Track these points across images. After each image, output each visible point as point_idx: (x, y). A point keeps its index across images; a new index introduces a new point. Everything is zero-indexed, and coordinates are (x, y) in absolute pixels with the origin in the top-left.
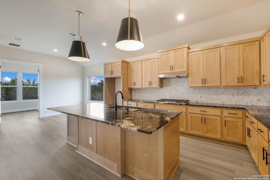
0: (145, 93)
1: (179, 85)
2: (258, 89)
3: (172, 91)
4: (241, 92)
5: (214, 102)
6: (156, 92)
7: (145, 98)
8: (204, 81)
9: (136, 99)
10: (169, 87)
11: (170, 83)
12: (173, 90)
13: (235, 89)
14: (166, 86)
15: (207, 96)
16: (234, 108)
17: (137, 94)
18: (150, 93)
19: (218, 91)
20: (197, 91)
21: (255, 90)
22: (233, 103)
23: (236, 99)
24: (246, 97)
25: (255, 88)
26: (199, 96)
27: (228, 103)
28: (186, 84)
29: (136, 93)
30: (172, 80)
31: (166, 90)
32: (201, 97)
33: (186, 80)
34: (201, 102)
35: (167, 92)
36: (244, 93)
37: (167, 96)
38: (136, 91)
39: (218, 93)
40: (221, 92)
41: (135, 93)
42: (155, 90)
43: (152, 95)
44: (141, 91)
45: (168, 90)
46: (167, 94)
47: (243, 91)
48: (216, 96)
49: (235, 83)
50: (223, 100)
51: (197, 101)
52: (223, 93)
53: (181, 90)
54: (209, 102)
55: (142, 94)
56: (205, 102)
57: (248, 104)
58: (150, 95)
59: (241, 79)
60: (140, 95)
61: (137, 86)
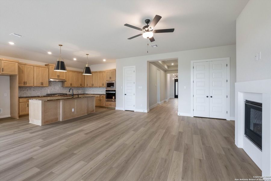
2: (83, 88)
3: (51, 89)
4: (78, 89)
8: (71, 84)
10: (49, 87)
18: (34, 91)
20: (65, 88)
22: (76, 93)
28: (60, 85)
35: (48, 90)
44: (23, 89)
53: (57, 88)
58: (34, 92)
59: (81, 85)
60: (22, 93)
61: (27, 85)
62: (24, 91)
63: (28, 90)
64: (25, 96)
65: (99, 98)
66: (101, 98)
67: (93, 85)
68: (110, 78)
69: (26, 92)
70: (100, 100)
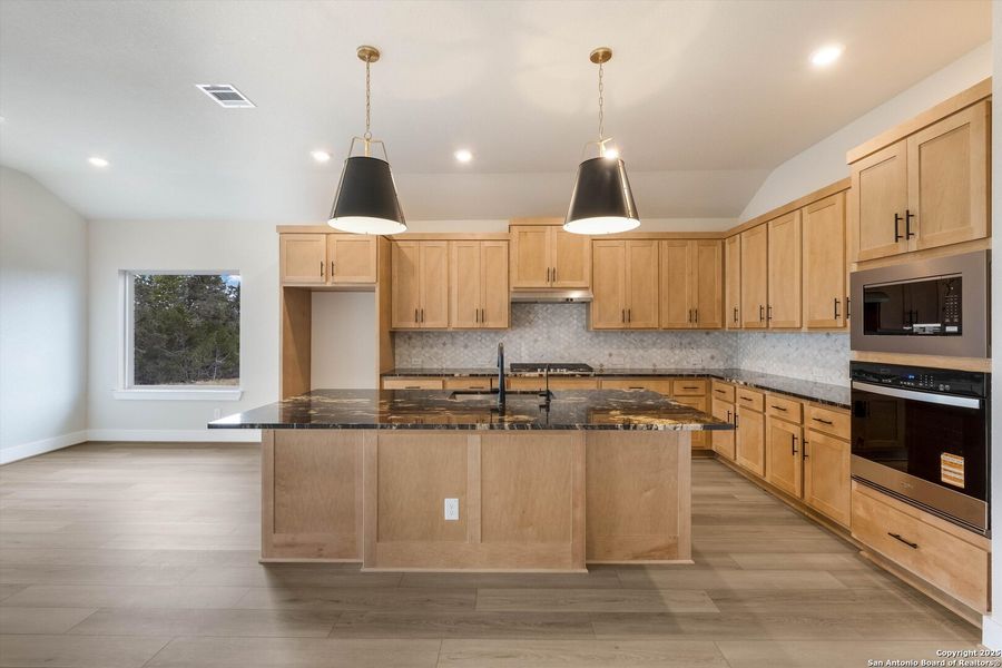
0: (448, 346)
1: (558, 322)
2: (712, 336)
3: (536, 341)
4: (685, 341)
5: (637, 366)
6: (488, 344)
7: (449, 363)
8: (627, 316)
9: (410, 367)
10: (527, 330)
11: (531, 316)
12: (540, 338)
13: (676, 335)
14: (518, 326)
15: (624, 352)
16: (693, 376)
17: (414, 352)
18: (466, 347)
19: (645, 339)
20: (601, 338)
21: (707, 338)
22: (673, 367)
23: (677, 358)
24: (694, 351)
25: (707, 333)
26: (607, 352)
27: (663, 366)
28: (575, 322)
29: (414, 347)
30: (537, 307)
31: (521, 337)
32: (610, 355)
33: (575, 311)
34: (610, 366)
35: (523, 344)
36: (690, 344)
37: (523, 355)
38: (413, 341)
39: (645, 344)
40: (650, 341)
41: (407, 346)
42: (484, 335)
43: (475, 352)
44: (431, 341)
45: (527, 335)
46: (523, 349)
47: (688, 340)
48: (641, 351)
49: (684, 321)
50: (654, 361)
51: (602, 365)
52: (654, 344)
53: (562, 336)
54: (628, 366)
55: (435, 349)
56: (619, 367)
57: (697, 367)
58: (466, 352)
59: (695, 315)
60: (427, 355)
61: (428, 324)
62: (432, 347)
63: (444, 344)
64: (435, 366)
65: (796, 431)
66: (811, 436)
67: (766, 313)
68: (904, 225)
69: (440, 352)
70: (801, 448)
